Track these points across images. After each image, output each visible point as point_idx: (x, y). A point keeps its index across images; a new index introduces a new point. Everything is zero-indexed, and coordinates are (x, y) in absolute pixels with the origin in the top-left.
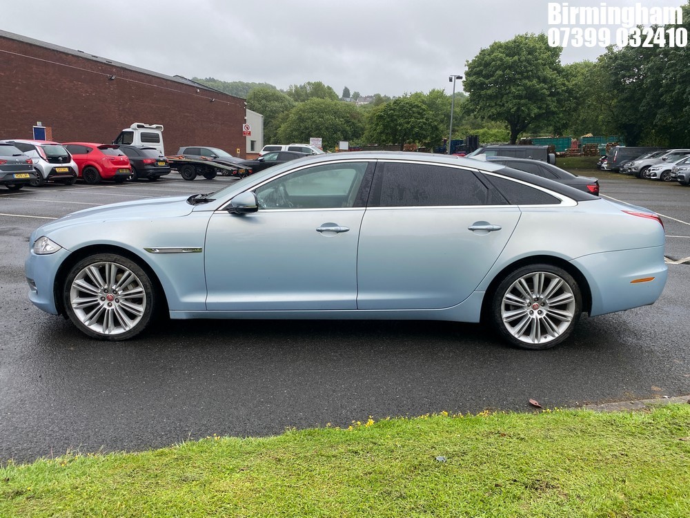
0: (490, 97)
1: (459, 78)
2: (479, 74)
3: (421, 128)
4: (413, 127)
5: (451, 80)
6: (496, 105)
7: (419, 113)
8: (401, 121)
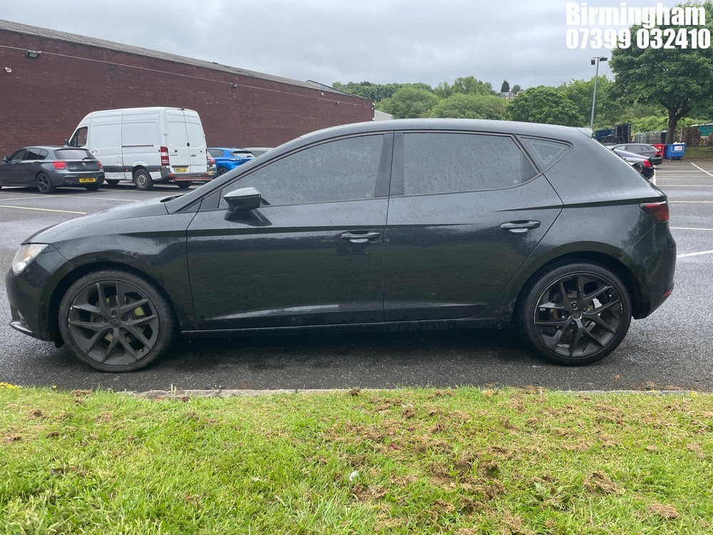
0: (640, 78)
5: (593, 63)
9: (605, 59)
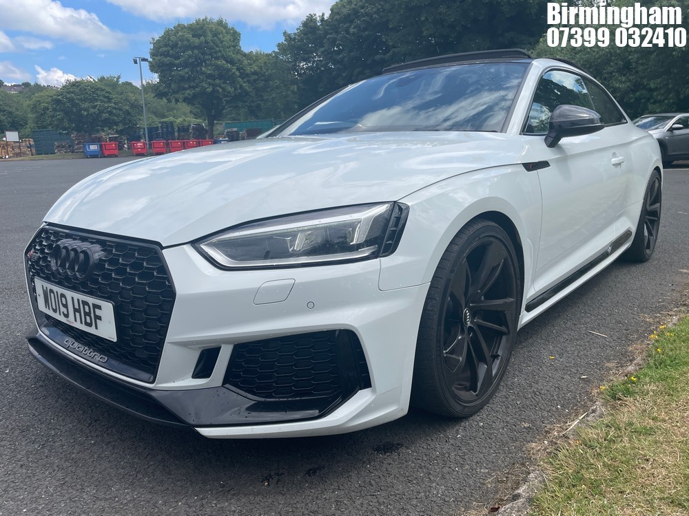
0: (182, 79)
1: (144, 60)
2: (166, 54)
3: (111, 113)
4: (101, 112)
5: (135, 62)
6: (190, 87)
7: (105, 97)
8: (86, 105)
9: (146, 60)
